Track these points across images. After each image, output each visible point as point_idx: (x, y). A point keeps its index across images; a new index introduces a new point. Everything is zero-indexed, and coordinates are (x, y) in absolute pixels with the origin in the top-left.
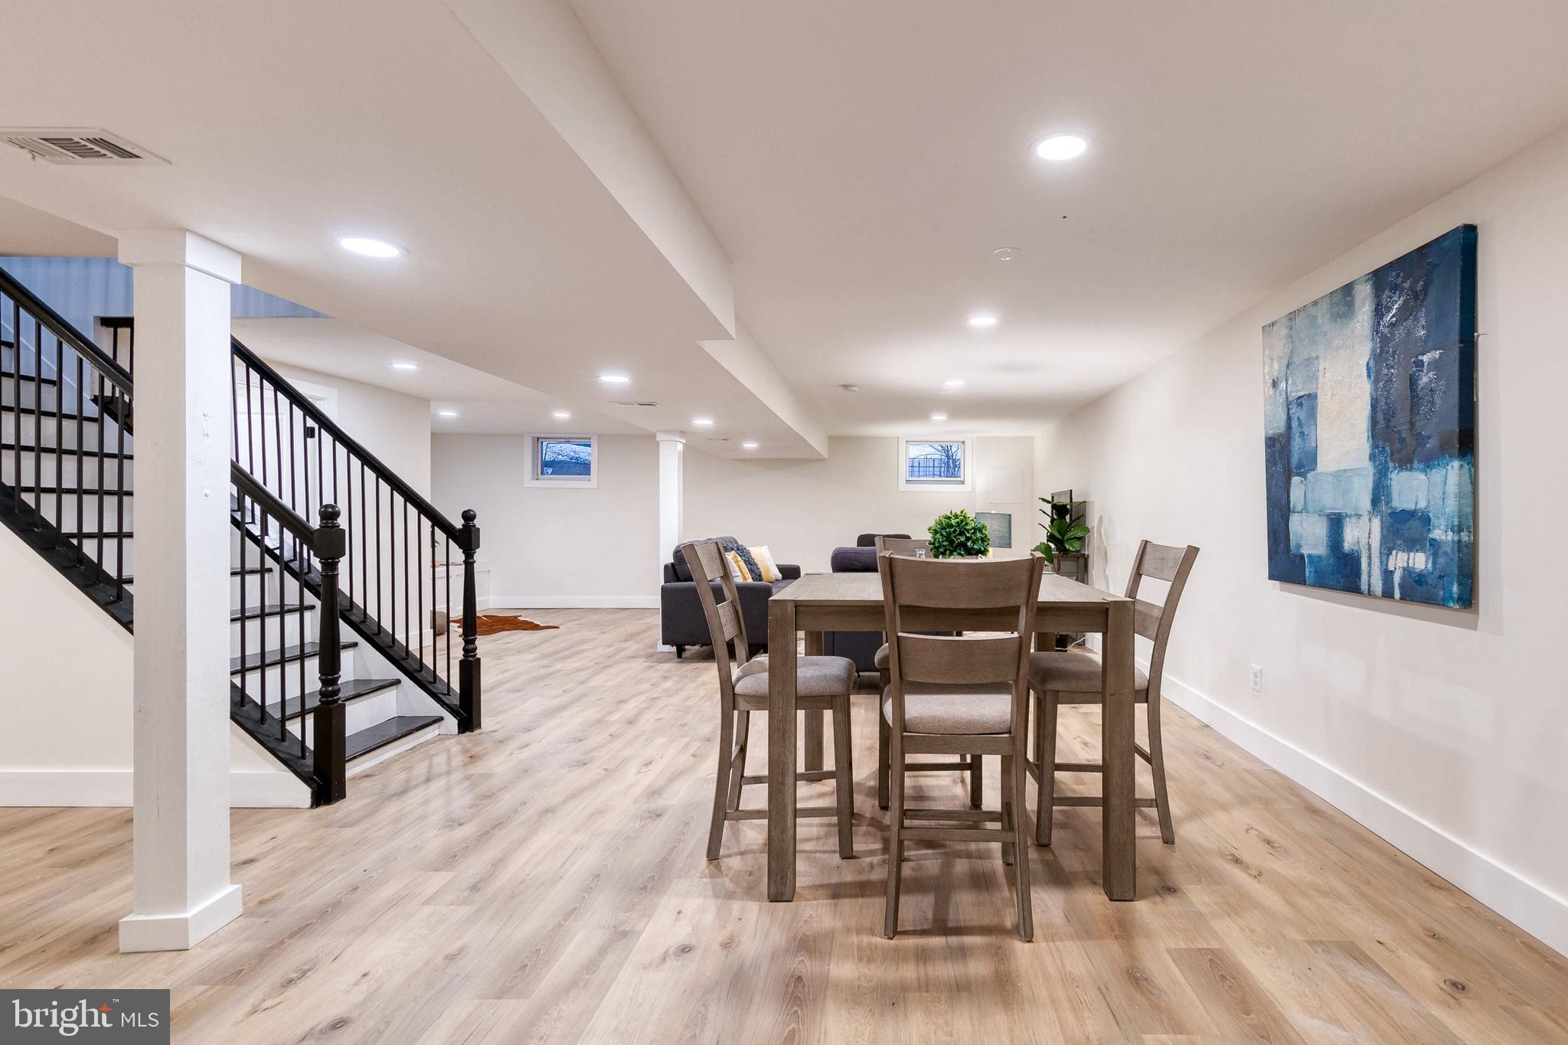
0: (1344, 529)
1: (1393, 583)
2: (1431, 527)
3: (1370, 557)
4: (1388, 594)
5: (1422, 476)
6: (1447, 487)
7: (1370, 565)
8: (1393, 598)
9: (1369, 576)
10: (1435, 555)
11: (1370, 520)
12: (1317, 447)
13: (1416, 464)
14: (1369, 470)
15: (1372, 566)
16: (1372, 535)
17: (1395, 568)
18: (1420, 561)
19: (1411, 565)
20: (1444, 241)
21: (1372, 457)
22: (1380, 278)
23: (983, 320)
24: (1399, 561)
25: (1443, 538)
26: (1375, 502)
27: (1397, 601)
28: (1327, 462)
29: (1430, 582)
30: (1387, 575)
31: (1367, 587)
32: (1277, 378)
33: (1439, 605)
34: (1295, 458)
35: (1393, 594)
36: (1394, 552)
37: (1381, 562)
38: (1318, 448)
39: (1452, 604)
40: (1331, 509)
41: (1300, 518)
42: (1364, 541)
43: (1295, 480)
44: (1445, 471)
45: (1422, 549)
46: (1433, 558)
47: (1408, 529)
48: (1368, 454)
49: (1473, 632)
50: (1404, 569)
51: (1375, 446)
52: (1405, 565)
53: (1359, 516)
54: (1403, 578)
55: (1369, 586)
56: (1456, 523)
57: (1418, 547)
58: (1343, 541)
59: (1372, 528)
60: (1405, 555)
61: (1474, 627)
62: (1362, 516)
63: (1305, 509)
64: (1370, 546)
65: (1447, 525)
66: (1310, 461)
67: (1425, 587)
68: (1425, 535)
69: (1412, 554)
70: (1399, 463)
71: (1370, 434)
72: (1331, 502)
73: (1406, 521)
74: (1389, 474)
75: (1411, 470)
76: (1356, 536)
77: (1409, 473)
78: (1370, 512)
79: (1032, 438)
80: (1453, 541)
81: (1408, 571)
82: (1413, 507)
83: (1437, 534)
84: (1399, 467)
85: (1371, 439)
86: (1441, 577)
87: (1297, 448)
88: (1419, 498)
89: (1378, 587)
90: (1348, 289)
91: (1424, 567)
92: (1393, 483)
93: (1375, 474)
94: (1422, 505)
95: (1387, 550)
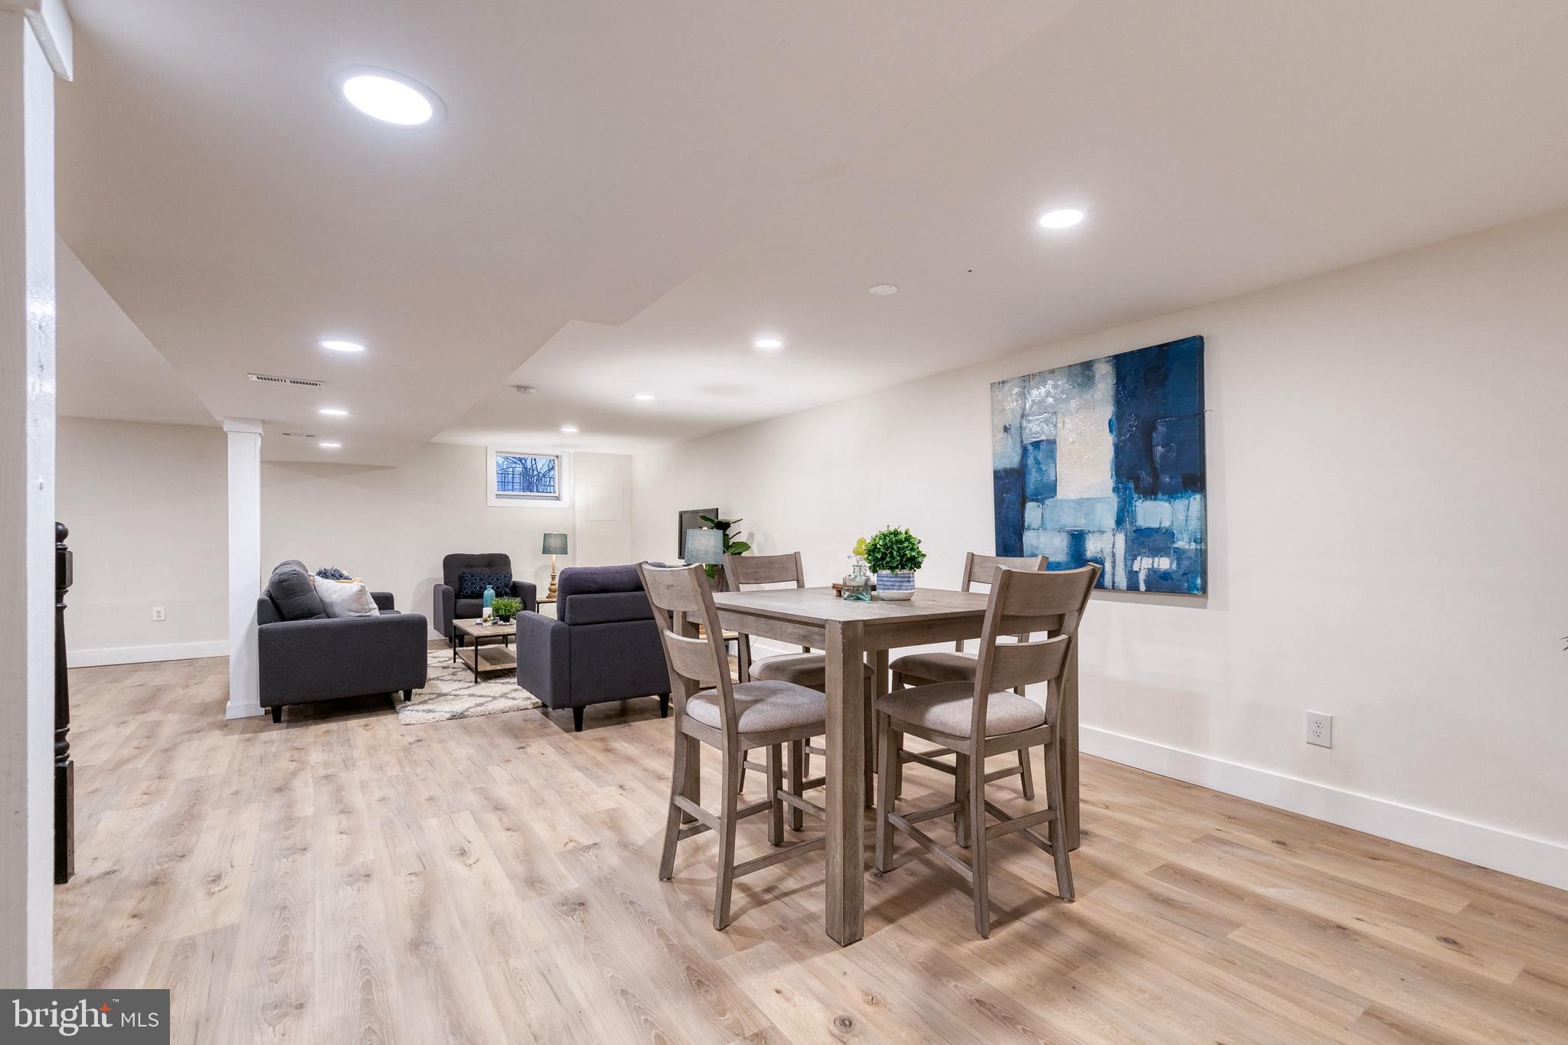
0: (1087, 542)
1: (1138, 580)
2: (1175, 540)
3: (1114, 562)
4: (1133, 587)
5: (1166, 505)
6: (1189, 512)
7: (1114, 567)
8: (1139, 590)
9: (1113, 575)
10: (1179, 559)
11: (1114, 535)
12: (1056, 480)
13: (1160, 495)
14: (1114, 501)
15: (1117, 568)
16: (1116, 546)
17: (1140, 569)
18: (1164, 563)
19: (1156, 566)
20: (1182, 344)
21: (1116, 490)
22: (1120, 362)
23: (768, 343)
24: (1143, 565)
25: (1187, 547)
26: (1120, 522)
27: (1142, 593)
28: (1067, 490)
29: (1175, 578)
30: (1132, 575)
31: (1111, 584)
32: (1010, 425)
33: (1185, 593)
34: (1031, 487)
35: (1139, 587)
36: (1139, 558)
37: (1126, 565)
38: (1058, 480)
39: (1196, 592)
40: (1073, 527)
41: (1036, 534)
42: (1108, 550)
43: (1030, 505)
44: (1187, 501)
45: (1167, 555)
46: (1178, 561)
47: (1153, 542)
48: (1112, 487)
49: (1203, 610)
50: (1149, 569)
51: (1117, 482)
52: (1150, 566)
53: (1102, 532)
54: (1148, 576)
55: (1114, 583)
56: (1199, 537)
57: (1163, 554)
58: (1085, 551)
59: (1117, 541)
60: (1150, 560)
61: (1205, 607)
62: (1105, 532)
63: (1043, 526)
64: (1114, 555)
65: (1190, 539)
66: (1048, 490)
67: (1170, 581)
68: (1169, 545)
69: (1156, 559)
70: (1143, 494)
71: (1114, 473)
72: (1074, 521)
73: (1150, 536)
74: (1134, 503)
75: (1155, 499)
76: (1099, 547)
77: (1155, 502)
78: (1114, 530)
79: (630, 457)
80: (1196, 549)
81: (1152, 572)
82: (1157, 526)
83: (1180, 544)
84: (1144, 497)
85: (1114, 477)
86: (1184, 574)
87: (1033, 480)
88: (1164, 519)
89: (1122, 581)
90: (1087, 366)
91: (1168, 567)
92: (1137, 509)
93: (1119, 502)
94: (1166, 524)
95: (1132, 554)
